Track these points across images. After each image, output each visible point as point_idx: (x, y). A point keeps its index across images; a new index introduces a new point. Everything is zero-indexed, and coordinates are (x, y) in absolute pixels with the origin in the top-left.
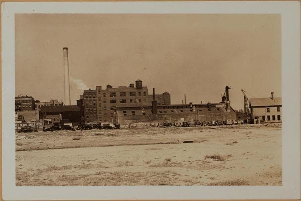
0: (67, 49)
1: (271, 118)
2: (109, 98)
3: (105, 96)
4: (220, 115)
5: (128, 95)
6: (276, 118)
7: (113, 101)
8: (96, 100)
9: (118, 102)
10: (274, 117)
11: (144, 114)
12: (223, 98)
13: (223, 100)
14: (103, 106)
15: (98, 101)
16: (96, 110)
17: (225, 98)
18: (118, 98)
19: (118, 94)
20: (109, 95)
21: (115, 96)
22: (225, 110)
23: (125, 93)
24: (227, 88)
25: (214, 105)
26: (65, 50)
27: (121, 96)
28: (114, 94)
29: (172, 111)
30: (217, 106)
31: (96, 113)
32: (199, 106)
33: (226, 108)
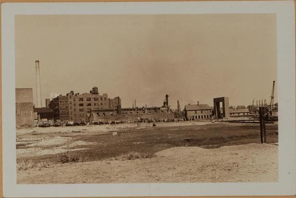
0: (38, 62)
1: (198, 117)
2: (78, 102)
3: (74, 101)
4: (163, 115)
5: (92, 100)
6: (201, 117)
7: (81, 105)
8: (68, 104)
9: (85, 105)
10: (199, 117)
11: (112, 114)
12: (164, 103)
13: (164, 105)
14: (73, 108)
15: (69, 105)
16: (68, 112)
17: (166, 103)
18: (85, 102)
19: (85, 99)
20: (78, 100)
21: (83, 101)
22: (166, 112)
23: (90, 98)
24: (167, 96)
25: (159, 108)
26: (37, 63)
27: (87, 100)
28: (82, 99)
29: (131, 113)
30: (161, 109)
31: (68, 114)
32: (149, 109)
33: (168, 111)
